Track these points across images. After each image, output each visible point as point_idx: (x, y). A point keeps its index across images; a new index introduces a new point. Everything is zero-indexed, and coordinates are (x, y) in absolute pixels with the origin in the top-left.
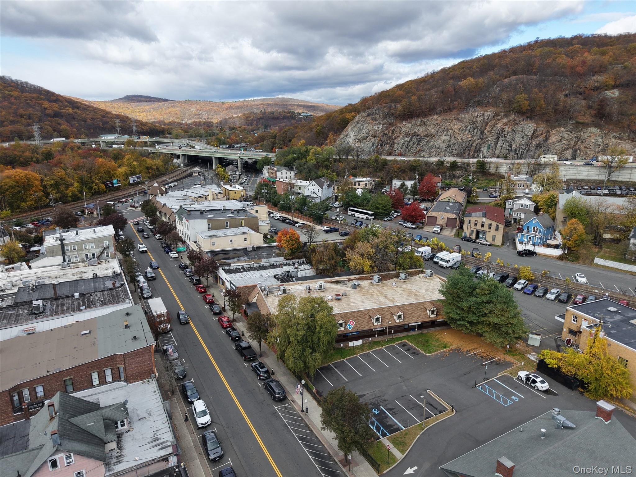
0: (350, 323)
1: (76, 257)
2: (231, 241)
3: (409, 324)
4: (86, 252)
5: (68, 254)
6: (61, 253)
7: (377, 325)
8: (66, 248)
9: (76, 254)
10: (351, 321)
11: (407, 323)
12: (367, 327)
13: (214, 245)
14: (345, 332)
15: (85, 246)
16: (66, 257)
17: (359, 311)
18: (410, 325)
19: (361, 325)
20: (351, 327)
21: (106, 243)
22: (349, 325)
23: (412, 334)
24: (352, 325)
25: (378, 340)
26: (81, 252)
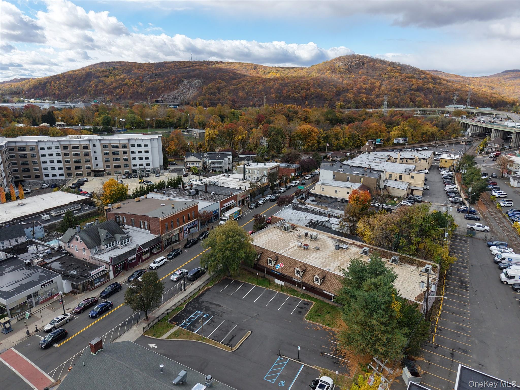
0: (280, 265)
1: (250, 177)
2: (336, 191)
3: (323, 290)
4: (254, 175)
5: (247, 174)
6: (243, 172)
7: (298, 277)
8: (246, 170)
9: (250, 175)
10: (282, 264)
11: (322, 288)
12: (289, 274)
13: (323, 190)
14: (272, 268)
15: (255, 172)
16: (245, 176)
17: (293, 259)
18: (324, 292)
19: (286, 270)
20: (279, 267)
21: (265, 173)
22: (278, 266)
23: (328, 302)
24: (281, 266)
25: (297, 290)
26: (252, 175)
